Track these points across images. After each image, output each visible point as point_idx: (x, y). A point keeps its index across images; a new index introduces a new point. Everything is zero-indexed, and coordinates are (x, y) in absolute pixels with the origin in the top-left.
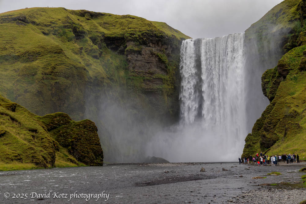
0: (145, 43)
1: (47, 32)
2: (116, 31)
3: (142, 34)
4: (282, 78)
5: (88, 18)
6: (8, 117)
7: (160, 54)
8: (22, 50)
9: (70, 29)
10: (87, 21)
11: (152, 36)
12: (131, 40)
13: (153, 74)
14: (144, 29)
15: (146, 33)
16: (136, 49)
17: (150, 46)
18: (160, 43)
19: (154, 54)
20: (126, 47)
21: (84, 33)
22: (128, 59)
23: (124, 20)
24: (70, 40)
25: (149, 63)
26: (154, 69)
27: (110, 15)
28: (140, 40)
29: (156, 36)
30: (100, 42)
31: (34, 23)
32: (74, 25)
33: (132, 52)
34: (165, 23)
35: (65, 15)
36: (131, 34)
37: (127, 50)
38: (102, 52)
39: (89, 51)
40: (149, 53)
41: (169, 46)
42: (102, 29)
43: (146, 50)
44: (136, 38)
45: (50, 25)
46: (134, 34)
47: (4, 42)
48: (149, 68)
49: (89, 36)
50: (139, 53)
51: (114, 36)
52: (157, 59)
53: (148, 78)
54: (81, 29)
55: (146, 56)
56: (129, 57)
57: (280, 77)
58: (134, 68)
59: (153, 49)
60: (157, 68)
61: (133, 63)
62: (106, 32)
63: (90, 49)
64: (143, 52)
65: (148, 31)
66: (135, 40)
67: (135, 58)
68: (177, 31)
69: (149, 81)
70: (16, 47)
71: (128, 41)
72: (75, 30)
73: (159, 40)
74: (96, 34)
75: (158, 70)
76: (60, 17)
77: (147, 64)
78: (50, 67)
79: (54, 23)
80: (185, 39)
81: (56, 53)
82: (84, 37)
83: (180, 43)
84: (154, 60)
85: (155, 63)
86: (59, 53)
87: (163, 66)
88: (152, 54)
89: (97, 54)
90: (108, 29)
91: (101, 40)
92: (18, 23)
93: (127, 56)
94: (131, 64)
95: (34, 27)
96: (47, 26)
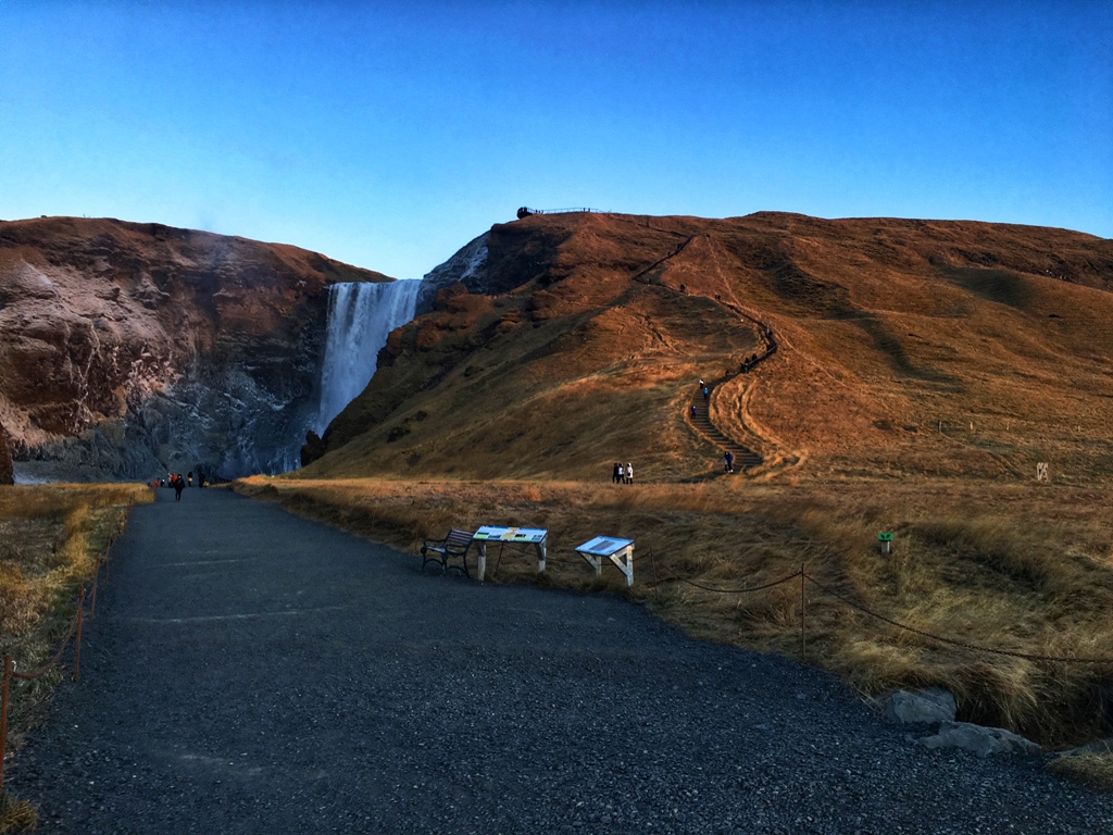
2: (205, 263)
3: (245, 271)
9: (105, 257)
10: (159, 243)
12: (225, 281)
21: (141, 263)
23: (225, 245)
24: (99, 275)
27: (204, 234)
31: (34, 243)
32: (119, 250)
33: (224, 299)
36: (226, 270)
39: (138, 295)
44: (234, 275)
45: (69, 248)
46: (231, 271)
49: (151, 269)
50: (237, 301)
51: (201, 270)
54: (134, 256)
62: (187, 263)
63: (142, 291)
69: (255, 349)
71: (218, 282)
72: (117, 259)
74: (165, 267)
78: (20, 321)
79: (76, 245)
80: (334, 282)
81: (40, 297)
82: (136, 270)
86: (47, 298)
89: (155, 301)
90: (192, 259)
96: (61, 249)
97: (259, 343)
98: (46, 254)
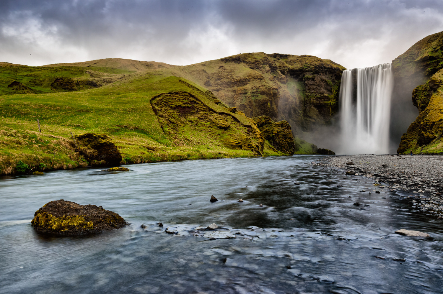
0: (317, 73)
1: (253, 67)
2: (297, 66)
3: (315, 67)
4: (433, 91)
5: (278, 58)
6: (231, 117)
7: (328, 80)
8: (238, 79)
9: (268, 65)
10: (278, 60)
11: (322, 68)
12: (308, 71)
13: (322, 93)
14: (317, 63)
15: (318, 65)
16: (311, 76)
17: (320, 75)
18: (328, 73)
19: (323, 80)
20: (304, 76)
21: (276, 67)
22: (305, 84)
23: (302, 59)
24: (267, 72)
25: (319, 86)
26: (323, 90)
27: (293, 56)
28: (314, 71)
29: (325, 68)
30: (286, 73)
31: (244, 62)
32: (270, 63)
33: (308, 79)
34: (330, 60)
35: (264, 56)
36: (308, 67)
37: (305, 78)
38: (287, 80)
39: (279, 79)
40: (320, 79)
41: (334, 75)
42: (287, 65)
43: (318, 78)
44: (311, 69)
45: (255, 63)
46: (310, 67)
47: (227, 74)
48: (319, 90)
49: (280, 69)
50: (313, 79)
51: (296, 69)
52: (325, 83)
53: (319, 96)
54: (274, 65)
55: (318, 82)
56: (306, 82)
57: (431, 90)
58: (309, 89)
59: (323, 77)
60: (325, 89)
61: (308, 87)
62: (290, 67)
63: (280, 77)
64: (315, 79)
65: (319, 64)
66: (310, 71)
67: (310, 83)
68: (339, 65)
69: (319, 98)
70: (234, 77)
71: (305, 72)
72: (270, 66)
73: (327, 71)
74: (284, 68)
75: (326, 91)
76: (261, 58)
77: (318, 87)
78: (255, 88)
79: (257, 62)
80: (344, 70)
81: (259, 79)
82: (276, 70)
83: (342, 72)
84: (323, 84)
85: (324, 86)
86: (261, 79)
87: (329, 88)
88: (322, 80)
89: (285, 81)
90: (292, 65)
91: (287, 72)
92: (236, 62)
93: (304, 82)
94: (307, 87)
95: (245, 64)
96: (253, 63)
97: (320, 96)
98: (248, 66)
